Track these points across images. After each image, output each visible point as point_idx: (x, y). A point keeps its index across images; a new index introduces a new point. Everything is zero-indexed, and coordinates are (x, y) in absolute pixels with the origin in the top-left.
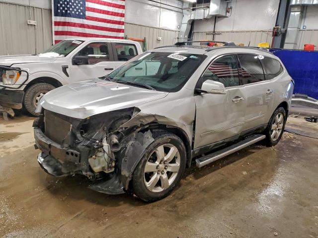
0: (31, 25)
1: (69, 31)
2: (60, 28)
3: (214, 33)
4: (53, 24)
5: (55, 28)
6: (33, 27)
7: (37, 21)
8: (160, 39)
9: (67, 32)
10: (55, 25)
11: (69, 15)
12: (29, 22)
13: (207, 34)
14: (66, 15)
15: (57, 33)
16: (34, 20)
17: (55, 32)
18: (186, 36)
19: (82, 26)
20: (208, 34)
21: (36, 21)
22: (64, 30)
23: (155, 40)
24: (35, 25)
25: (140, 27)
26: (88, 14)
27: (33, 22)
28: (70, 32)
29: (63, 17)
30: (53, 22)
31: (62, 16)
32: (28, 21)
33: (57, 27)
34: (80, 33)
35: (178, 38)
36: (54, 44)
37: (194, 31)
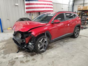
0: (16, 5)
2: (28, 6)
3: (84, 4)
4: (25, 5)
6: (17, 6)
7: (19, 4)
8: (63, 8)
9: (31, 7)
10: (26, 5)
13: (80, 5)
15: (27, 8)
18: (72, 6)
23: (61, 8)
25: (56, 4)
31: (28, 1)
33: (26, 6)
35: (69, 7)
36: (26, 13)
37: (74, 4)
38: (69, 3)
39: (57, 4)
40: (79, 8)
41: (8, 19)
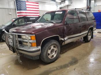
1: (22, 15)
11: (22, 10)
14: (20, 10)
17: (18, 15)
19: (26, 13)
26: (27, 9)
27: (10, 13)
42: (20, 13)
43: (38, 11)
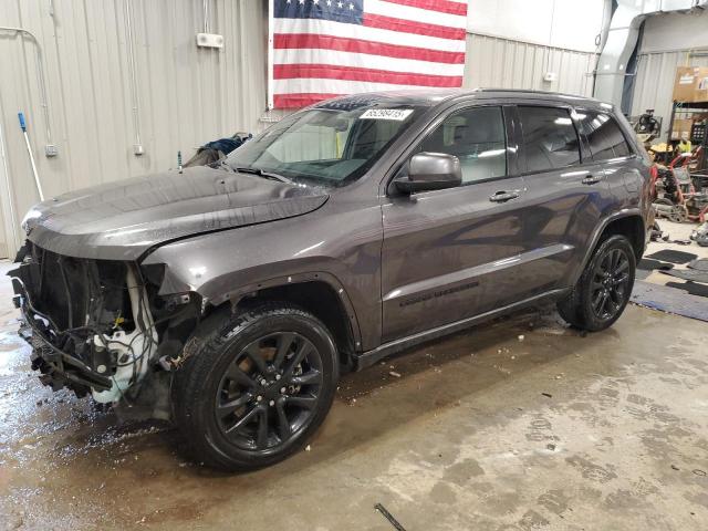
0: (208, 48)
1: (316, 62)
2: (290, 56)
4: (271, 45)
5: (277, 57)
6: (213, 55)
7: (224, 35)
8: (552, 77)
9: (312, 66)
10: (276, 47)
11: (319, 13)
12: (204, 39)
13: (691, 56)
14: (308, 11)
15: (282, 72)
16: (217, 33)
17: (275, 67)
18: (621, 67)
19: (352, 46)
20: (697, 56)
21: (221, 37)
22: (302, 62)
23: (538, 81)
24: (217, 49)
25: (501, 44)
26: (370, 6)
27: (212, 40)
28: (321, 67)
29: (298, 20)
30: (271, 37)
31: (296, 17)
32: (200, 35)
33: (281, 51)
34: (346, 68)
35: (595, 76)
36: (271, 107)
37: (644, 49)
38: (603, 40)
39: (511, 46)
40: (687, 80)
41: (138, 155)
42: (303, 41)
43: (460, 34)
